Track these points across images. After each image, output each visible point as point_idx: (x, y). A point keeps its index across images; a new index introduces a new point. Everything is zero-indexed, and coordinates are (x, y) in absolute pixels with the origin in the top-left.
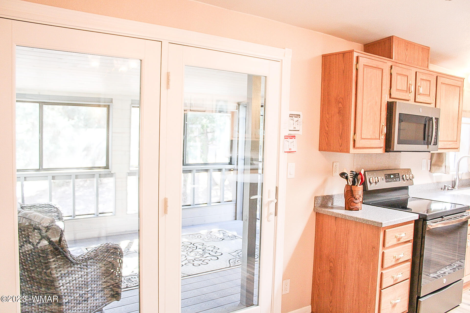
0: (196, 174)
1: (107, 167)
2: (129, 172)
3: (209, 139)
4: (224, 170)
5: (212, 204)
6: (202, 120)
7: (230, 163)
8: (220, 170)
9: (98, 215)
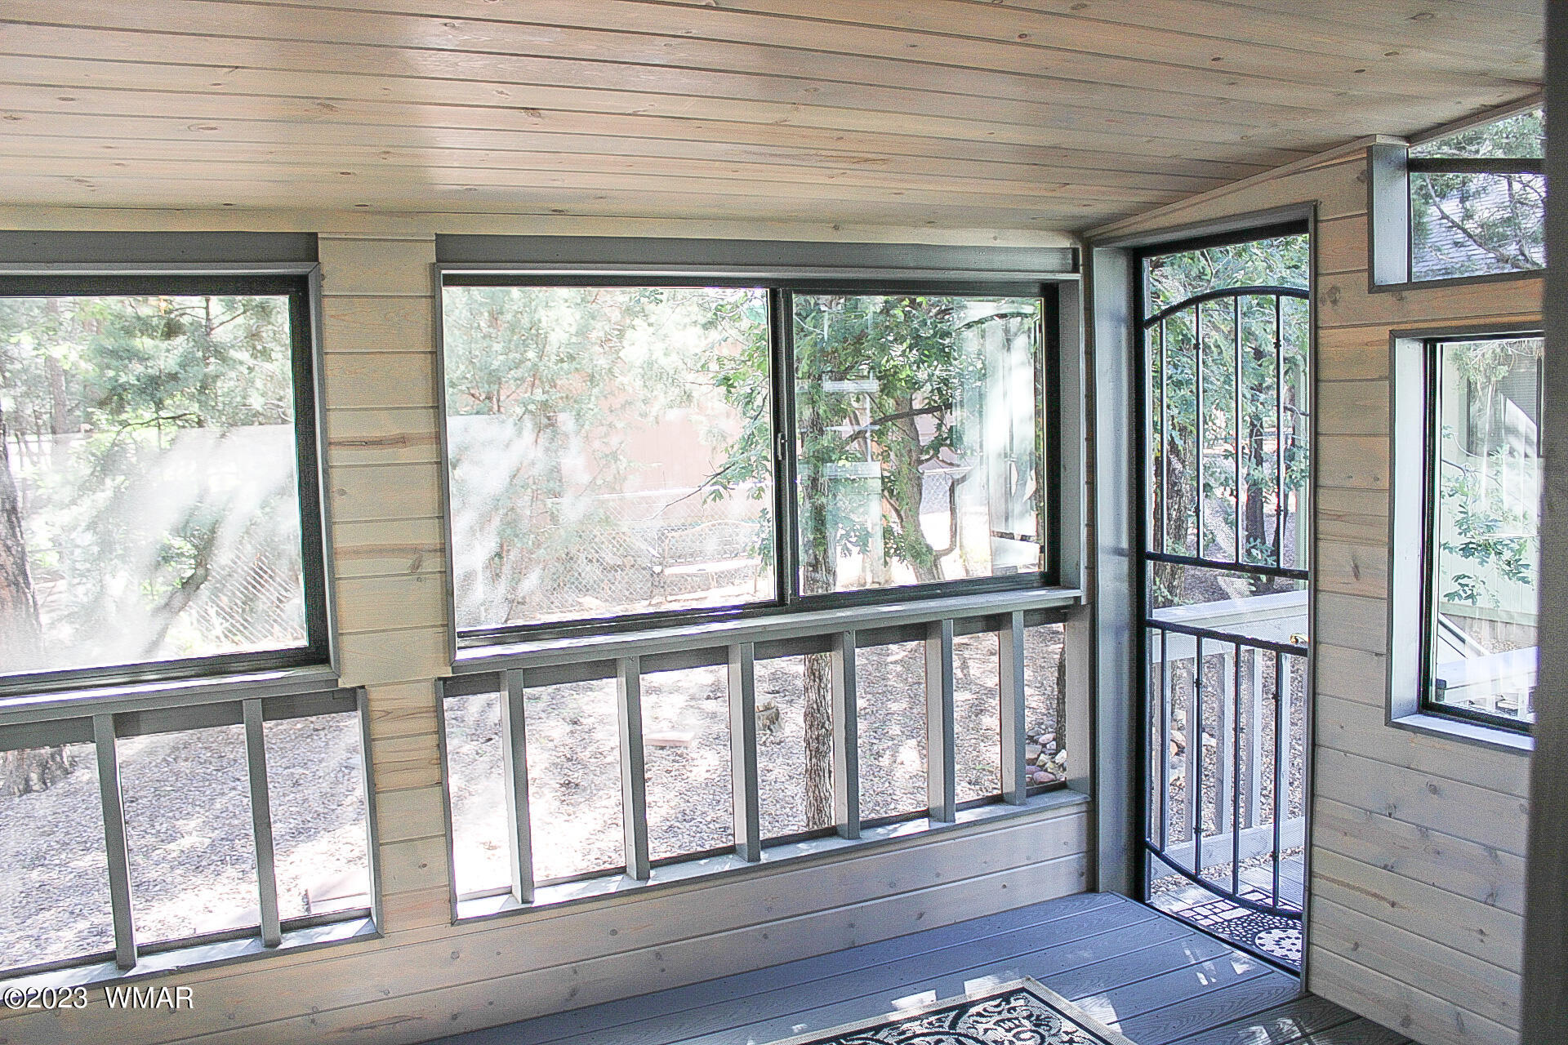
0: (863, 657)
1: (317, 653)
2: (448, 673)
3: (925, 441)
4: (1018, 619)
5: (962, 817)
6: (884, 349)
7: (1052, 577)
8: (996, 622)
9: (273, 944)
